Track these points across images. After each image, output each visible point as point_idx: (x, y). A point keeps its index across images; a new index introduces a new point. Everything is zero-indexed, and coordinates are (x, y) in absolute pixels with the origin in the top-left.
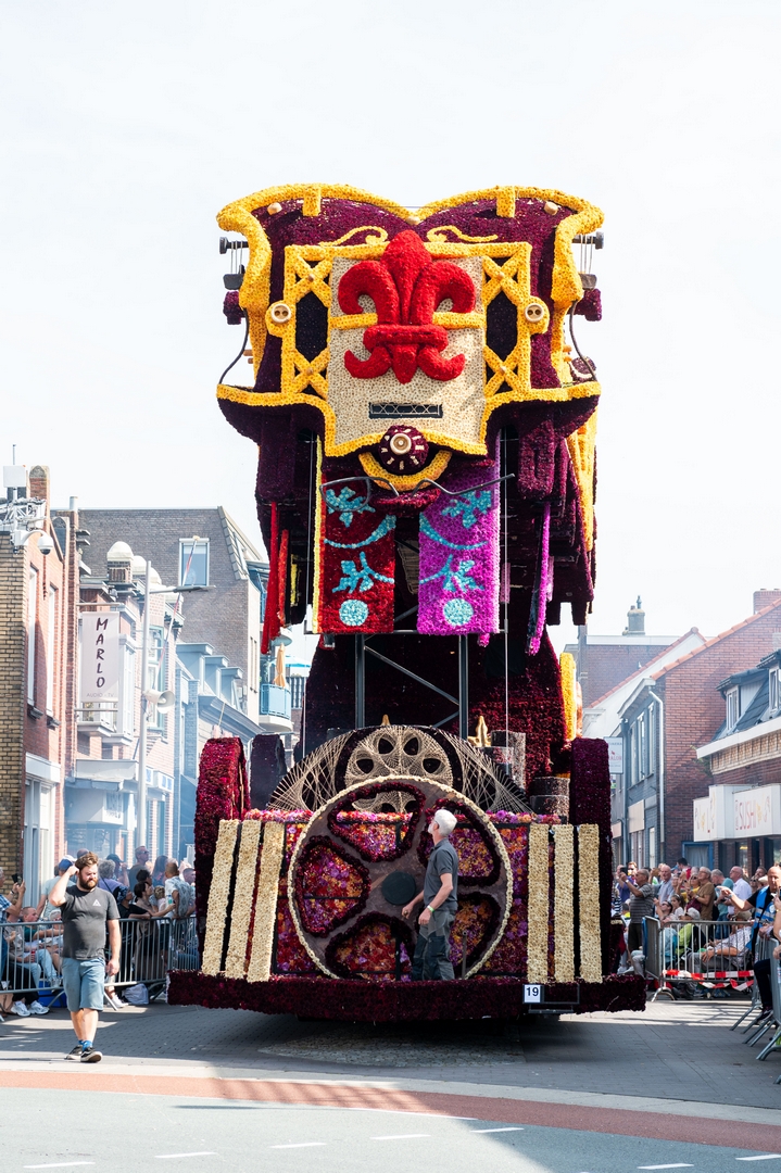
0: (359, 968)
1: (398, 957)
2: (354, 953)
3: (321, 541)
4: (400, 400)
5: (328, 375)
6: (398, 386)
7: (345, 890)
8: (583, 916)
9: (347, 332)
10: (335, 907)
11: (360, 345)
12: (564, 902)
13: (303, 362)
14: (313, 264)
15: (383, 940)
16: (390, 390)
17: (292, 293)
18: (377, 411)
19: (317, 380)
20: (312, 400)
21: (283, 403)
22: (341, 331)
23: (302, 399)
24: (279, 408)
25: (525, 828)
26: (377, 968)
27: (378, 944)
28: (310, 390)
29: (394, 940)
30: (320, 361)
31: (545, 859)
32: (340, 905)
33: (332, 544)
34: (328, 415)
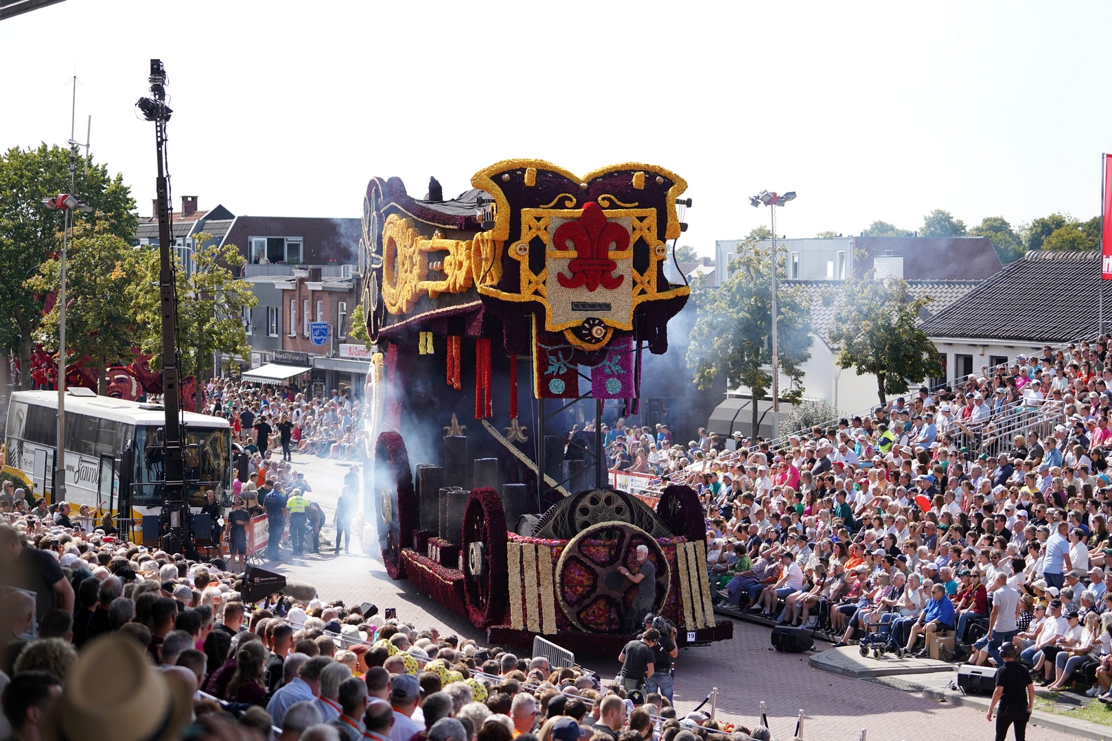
0: (590, 622)
1: (610, 616)
2: (587, 614)
3: (537, 345)
4: (589, 300)
5: (547, 284)
6: (588, 293)
7: (582, 581)
8: (704, 592)
9: (558, 260)
10: (577, 591)
11: (567, 268)
12: (695, 585)
13: (533, 277)
14: (538, 219)
15: (602, 607)
16: (584, 295)
17: (526, 237)
18: (577, 306)
19: (541, 287)
20: (539, 299)
21: (523, 300)
22: (555, 259)
23: (533, 298)
24: (520, 303)
25: (674, 547)
26: (599, 622)
27: (600, 609)
28: (536, 293)
29: (607, 607)
30: (542, 275)
31: (685, 562)
32: (580, 589)
33: (543, 346)
34: (548, 308)
